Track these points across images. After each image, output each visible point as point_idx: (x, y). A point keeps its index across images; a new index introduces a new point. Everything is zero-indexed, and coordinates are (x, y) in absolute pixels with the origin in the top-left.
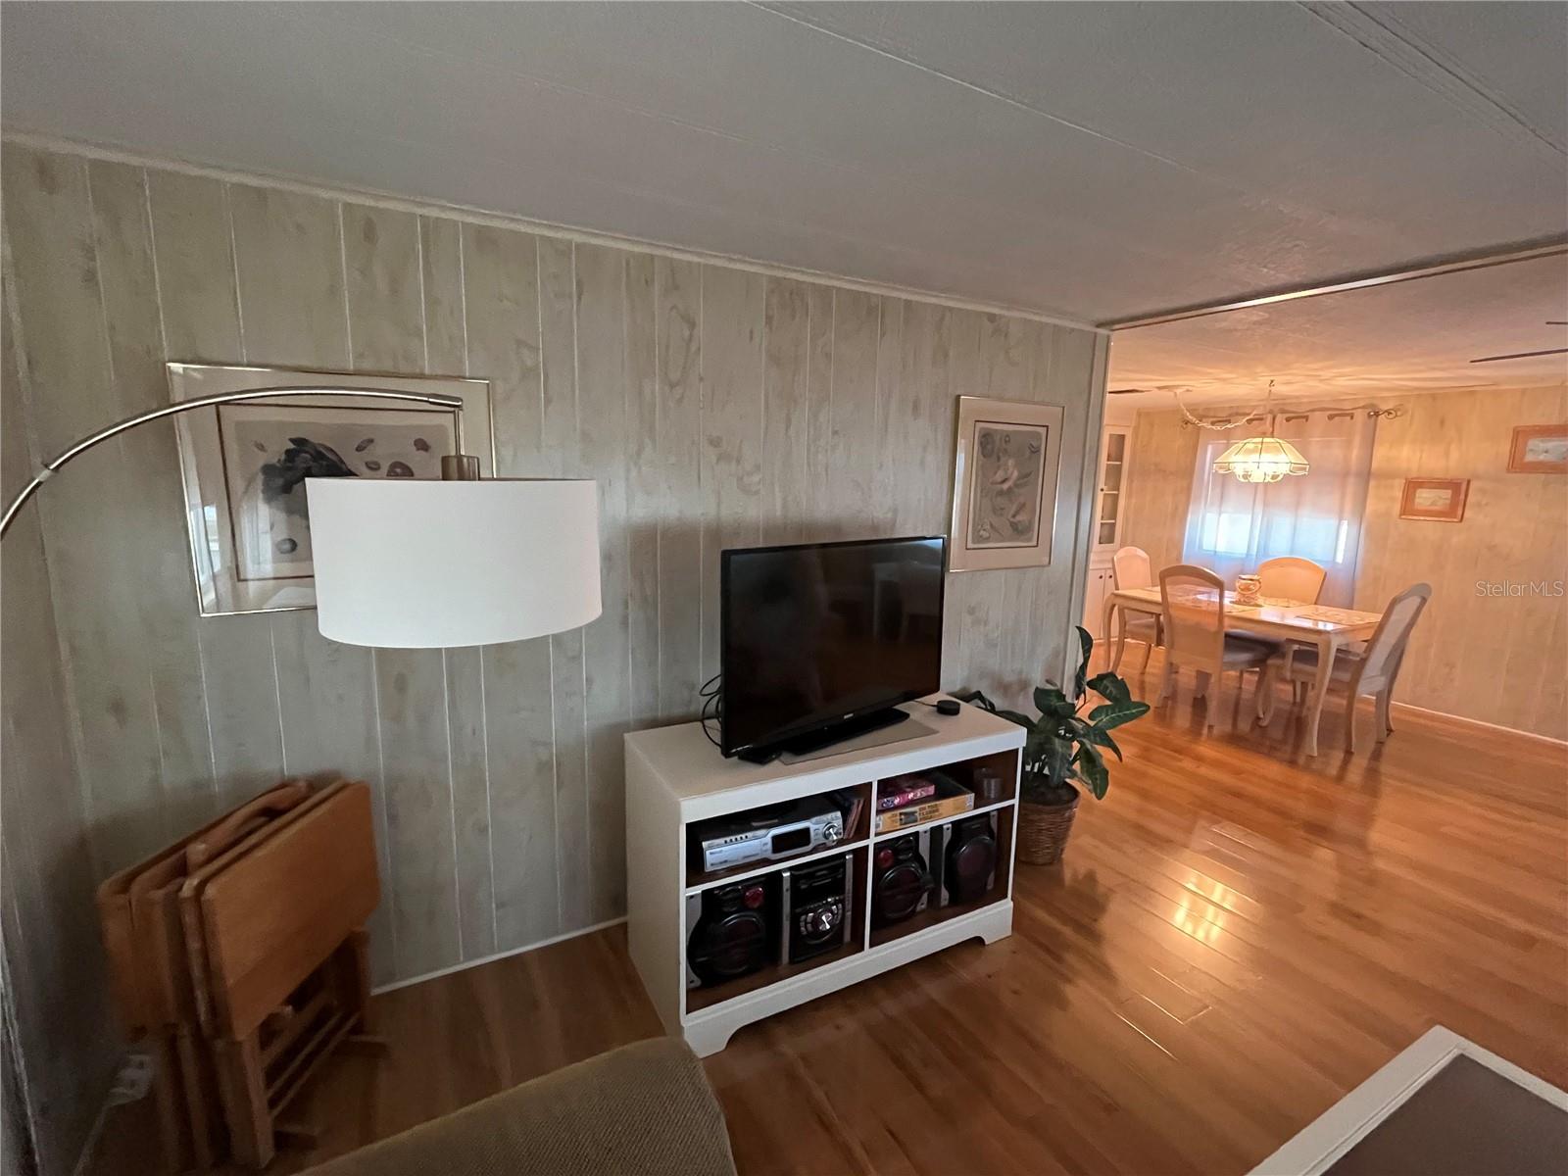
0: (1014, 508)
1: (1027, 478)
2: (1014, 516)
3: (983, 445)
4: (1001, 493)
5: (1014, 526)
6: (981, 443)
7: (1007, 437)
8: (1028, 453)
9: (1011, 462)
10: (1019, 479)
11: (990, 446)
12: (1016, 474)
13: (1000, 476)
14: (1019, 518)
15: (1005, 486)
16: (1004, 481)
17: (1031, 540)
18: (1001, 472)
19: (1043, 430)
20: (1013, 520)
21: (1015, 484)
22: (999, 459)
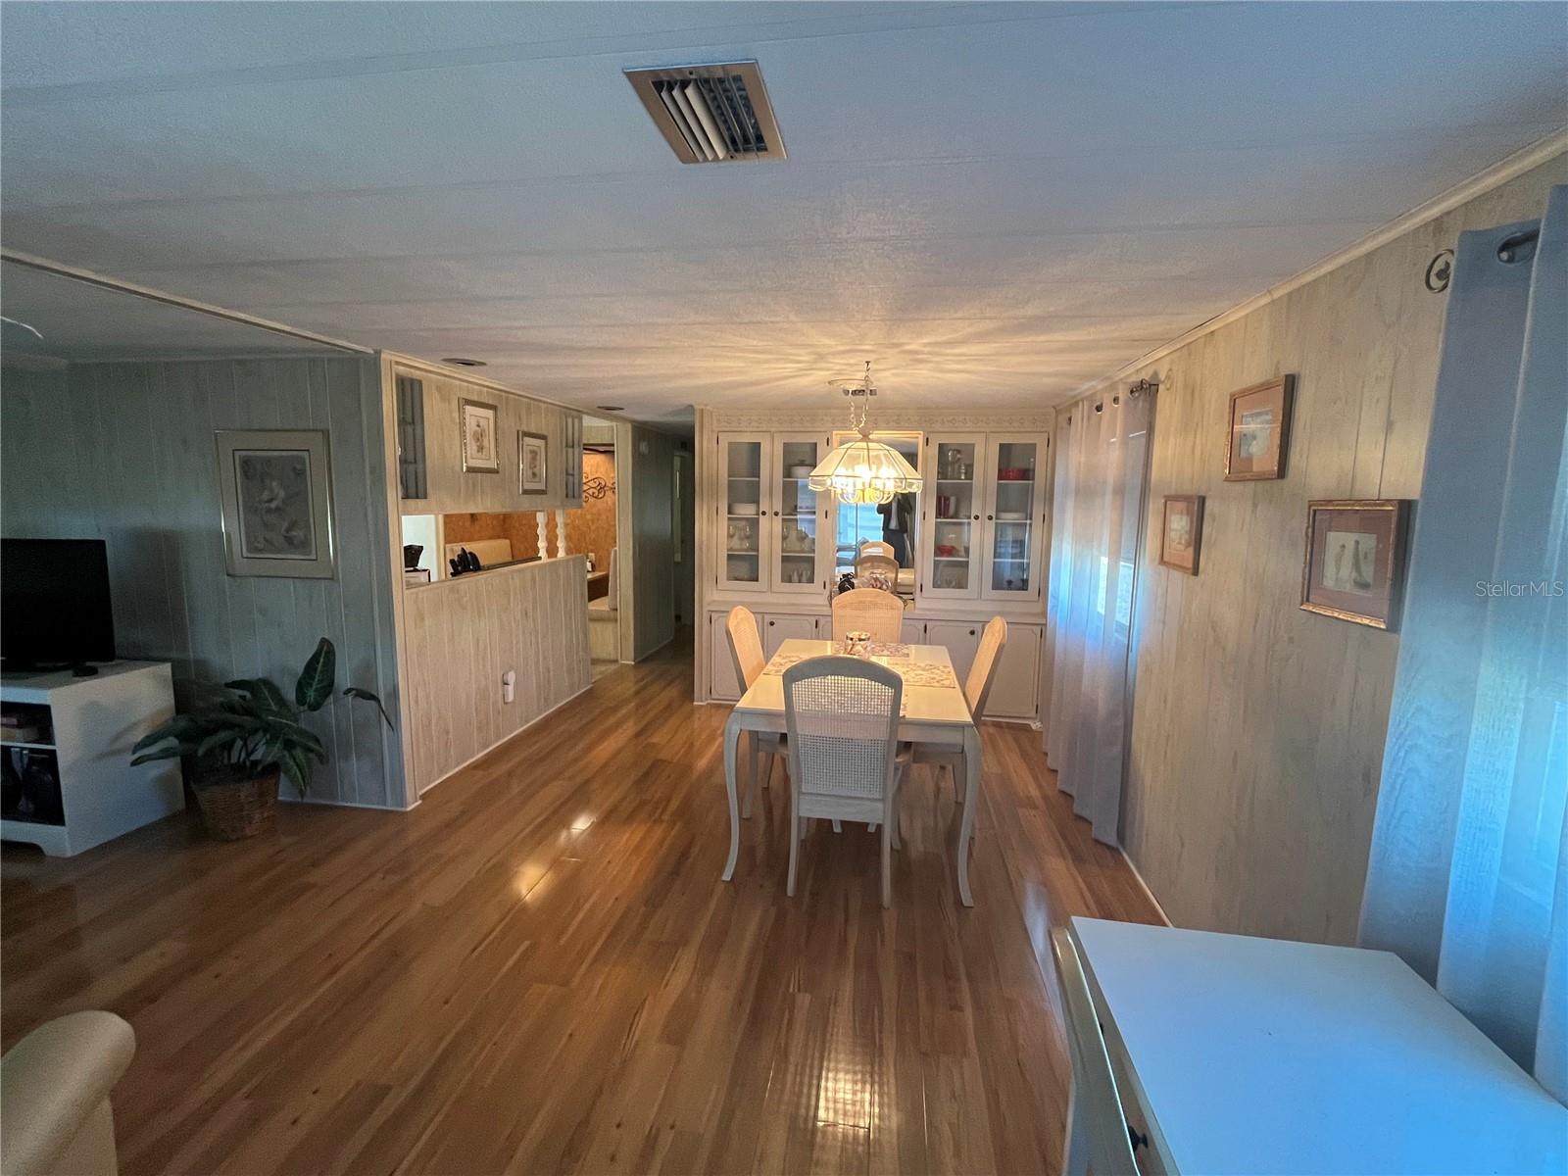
0: (286, 525)
1: (297, 495)
2: (287, 532)
3: (246, 474)
4: (269, 511)
5: (289, 540)
6: (242, 467)
7: (266, 461)
8: (292, 475)
9: (275, 484)
10: (286, 498)
11: (252, 471)
12: (282, 494)
13: (265, 496)
14: (294, 533)
15: (273, 505)
16: (271, 500)
17: (310, 553)
18: (266, 493)
19: (306, 454)
20: (287, 535)
21: (283, 501)
22: (262, 481)
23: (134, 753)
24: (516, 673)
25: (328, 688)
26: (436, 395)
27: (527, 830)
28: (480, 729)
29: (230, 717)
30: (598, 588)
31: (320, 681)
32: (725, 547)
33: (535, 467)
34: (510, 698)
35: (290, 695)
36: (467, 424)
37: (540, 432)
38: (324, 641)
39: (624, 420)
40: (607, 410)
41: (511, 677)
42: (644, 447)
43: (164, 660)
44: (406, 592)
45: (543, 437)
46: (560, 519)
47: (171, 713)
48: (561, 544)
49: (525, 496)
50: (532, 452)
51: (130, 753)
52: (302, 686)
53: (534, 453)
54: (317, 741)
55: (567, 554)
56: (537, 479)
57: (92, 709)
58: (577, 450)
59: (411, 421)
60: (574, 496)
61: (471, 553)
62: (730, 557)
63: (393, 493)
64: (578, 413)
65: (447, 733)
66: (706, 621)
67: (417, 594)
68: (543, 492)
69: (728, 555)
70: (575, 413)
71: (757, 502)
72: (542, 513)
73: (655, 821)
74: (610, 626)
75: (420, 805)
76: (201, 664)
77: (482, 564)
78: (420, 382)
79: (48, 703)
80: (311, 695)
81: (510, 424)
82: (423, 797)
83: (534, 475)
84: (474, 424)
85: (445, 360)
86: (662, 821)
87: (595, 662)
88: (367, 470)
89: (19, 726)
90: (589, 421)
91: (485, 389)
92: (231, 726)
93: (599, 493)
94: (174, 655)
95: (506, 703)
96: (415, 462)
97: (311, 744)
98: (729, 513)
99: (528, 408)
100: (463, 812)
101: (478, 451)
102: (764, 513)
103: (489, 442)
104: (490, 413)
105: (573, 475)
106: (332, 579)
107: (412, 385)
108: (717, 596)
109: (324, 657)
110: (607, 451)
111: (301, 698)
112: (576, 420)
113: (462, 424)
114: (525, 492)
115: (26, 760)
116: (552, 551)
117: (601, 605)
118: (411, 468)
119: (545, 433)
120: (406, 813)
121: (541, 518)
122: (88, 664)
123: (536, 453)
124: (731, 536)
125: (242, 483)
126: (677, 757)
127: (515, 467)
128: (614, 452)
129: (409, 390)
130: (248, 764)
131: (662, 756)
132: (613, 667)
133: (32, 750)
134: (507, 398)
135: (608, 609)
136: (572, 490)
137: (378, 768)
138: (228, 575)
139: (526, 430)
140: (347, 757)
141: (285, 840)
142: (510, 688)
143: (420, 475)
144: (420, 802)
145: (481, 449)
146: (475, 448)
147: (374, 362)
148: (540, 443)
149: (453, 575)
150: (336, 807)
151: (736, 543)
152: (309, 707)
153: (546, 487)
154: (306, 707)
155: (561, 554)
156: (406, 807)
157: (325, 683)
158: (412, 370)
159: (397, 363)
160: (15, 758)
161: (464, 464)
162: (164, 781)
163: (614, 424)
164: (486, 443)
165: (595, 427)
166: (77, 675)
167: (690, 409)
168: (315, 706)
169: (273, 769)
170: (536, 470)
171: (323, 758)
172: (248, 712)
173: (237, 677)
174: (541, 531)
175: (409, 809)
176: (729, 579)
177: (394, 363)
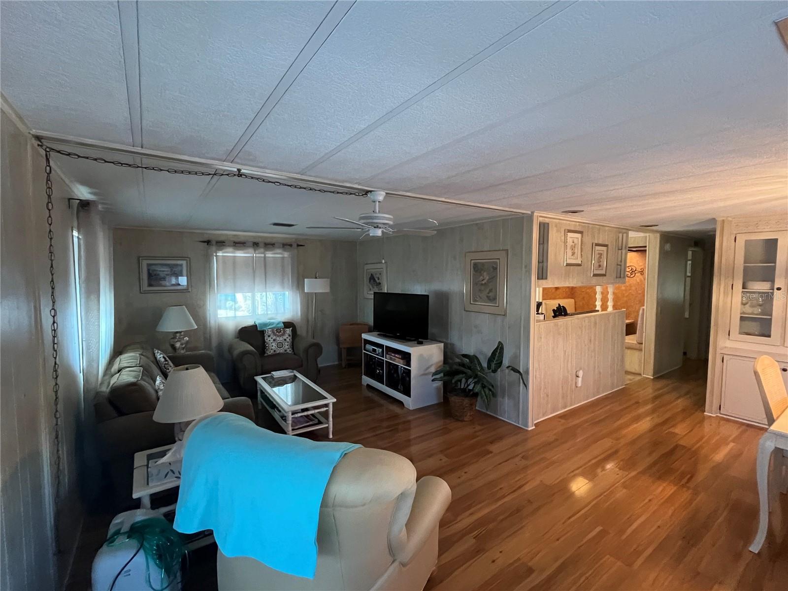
0: (488, 291)
1: (493, 278)
2: (488, 293)
3: (474, 268)
4: (482, 285)
5: (488, 298)
6: (473, 267)
7: (483, 264)
8: (492, 270)
9: (485, 274)
10: (488, 280)
11: (477, 268)
12: (488, 278)
14: (490, 294)
15: (483, 282)
16: (482, 280)
17: (496, 304)
18: (482, 277)
19: (498, 261)
20: (488, 295)
21: (487, 281)
22: (480, 272)
23: (432, 376)
24: (583, 371)
25: (500, 364)
26: (555, 229)
27: (594, 461)
28: (563, 397)
29: (462, 368)
30: (631, 329)
31: (496, 361)
32: (739, 312)
33: (600, 262)
34: (579, 384)
35: (485, 365)
36: (568, 242)
37: (604, 243)
38: (500, 343)
39: (657, 231)
40: (646, 227)
41: (581, 373)
42: (668, 247)
43: (441, 342)
44: (536, 324)
45: (606, 246)
46: (611, 290)
47: (442, 363)
48: (610, 304)
49: (595, 277)
50: (599, 254)
51: (431, 376)
52: (490, 361)
53: (601, 255)
54: (493, 386)
55: (614, 310)
56: (601, 268)
57: (421, 356)
58: (624, 251)
59: (542, 243)
60: (620, 277)
61: (563, 306)
62: (742, 319)
63: (534, 277)
64: (625, 230)
65: (548, 396)
66: (719, 361)
67: (540, 325)
68: (604, 275)
69: (741, 317)
70: (624, 231)
71: (773, 281)
72: (600, 287)
73: (683, 486)
74: (637, 353)
75: (534, 429)
76: (453, 345)
77: (568, 312)
78: (548, 224)
79: (411, 352)
80: (493, 366)
81: (588, 240)
82: (536, 425)
83: (600, 266)
84: (571, 241)
85: (563, 212)
86: (688, 488)
87: (627, 373)
88: (524, 266)
89: (402, 359)
90: (632, 234)
91: (578, 224)
92: (463, 373)
93: (631, 274)
94: (444, 340)
95: (577, 387)
96: (543, 262)
97: (491, 387)
98: (744, 288)
99: (599, 230)
100: (556, 440)
101: (572, 255)
102: (779, 289)
103: (578, 251)
104: (579, 236)
105: (621, 265)
106: (504, 315)
107: (544, 226)
108: (729, 344)
109: (499, 351)
110: (641, 250)
111: (489, 367)
112: (625, 235)
113: (565, 242)
114: (595, 275)
115: (402, 371)
116: (604, 307)
117: (631, 340)
118: (541, 264)
119: (607, 244)
120: (527, 430)
121: (598, 289)
122: (420, 340)
123: (601, 254)
124: (743, 304)
125: (473, 273)
126: (695, 447)
127: (590, 263)
128: (646, 250)
129: (544, 228)
130: (467, 390)
131: (682, 443)
132: (638, 378)
133: (404, 368)
134: (588, 226)
135: (635, 342)
136: (621, 273)
137: (517, 405)
138: (465, 310)
139: (596, 242)
140: (503, 397)
141: (478, 428)
142: (580, 380)
143: (545, 268)
144: (534, 427)
145: (573, 254)
146: (571, 254)
147: (530, 218)
148: (604, 248)
149: (554, 317)
150: (497, 418)
151: (748, 309)
152: (492, 371)
153: (606, 272)
154: (491, 371)
155: (610, 309)
156: (528, 427)
157: (499, 362)
158: (546, 219)
159: (541, 216)
160: (399, 370)
161: (565, 262)
162: (438, 389)
163: (647, 235)
164: (576, 251)
165: (635, 238)
166: (418, 343)
167: (714, 220)
168: (495, 371)
169: (476, 395)
170: (601, 263)
171: (494, 395)
172: (469, 368)
173: (464, 352)
174: (598, 296)
175: (530, 429)
176: (740, 333)
177: (539, 216)
